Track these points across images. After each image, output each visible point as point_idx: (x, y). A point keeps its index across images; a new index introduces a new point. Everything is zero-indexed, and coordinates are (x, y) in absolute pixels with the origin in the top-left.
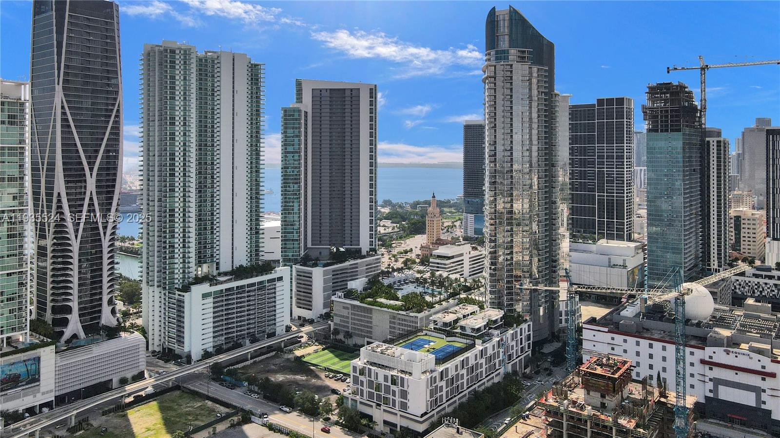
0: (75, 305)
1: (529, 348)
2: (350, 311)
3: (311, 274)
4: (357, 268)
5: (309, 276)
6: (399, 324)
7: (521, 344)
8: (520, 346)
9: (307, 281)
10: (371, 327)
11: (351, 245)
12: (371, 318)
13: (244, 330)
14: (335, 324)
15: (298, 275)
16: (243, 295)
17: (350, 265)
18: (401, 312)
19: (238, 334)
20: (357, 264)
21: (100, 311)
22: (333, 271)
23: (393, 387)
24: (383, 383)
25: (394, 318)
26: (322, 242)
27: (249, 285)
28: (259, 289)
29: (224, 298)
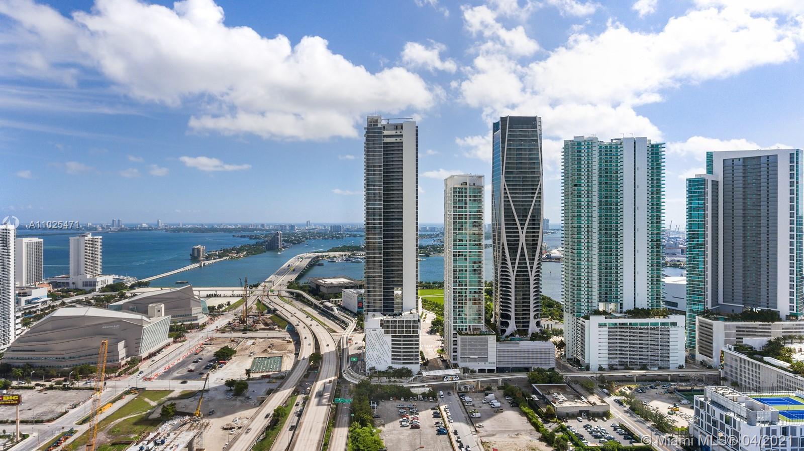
0: (512, 314)
2: (738, 363)
3: (712, 325)
4: (770, 328)
5: (710, 327)
6: (787, 385)
9: (708, 331)
10: (759, 382)
11: (766, 307)
12: (760, 374)
13: (637, 359)
14: (726, 373)
15: (700, 325)
16: (636, 331)
17: (760, 325)
18: (788, 374)
19: (632, 360)
20: (770, 325)
21: (529, 322)
22: (737, 327)
23: (727, 426)
24: (719, 420)
26: (735, 301)
27: (641, 324)
28: (651, 329)
29: (618, 330)
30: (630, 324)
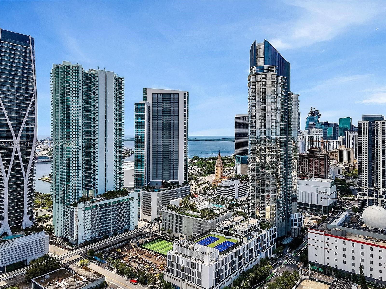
0: (5, 215)
1: (275, 242)
2: (171, 217)
3: (151, 195)
4: (176, 192)
5: (150, 197)
6: (198, 226)
7: (270, 240)
8: (269, 241)
9: (148, 199)
10: (182, 227)
11: (174, 180)
12: (182, 222)
13: (111, 228)
14: (163, 225)
15: (143, 196)
16: (110, 208)
17: (173, 191)
18: (199, 219)
19: (107, 230)
20: (176, 190)
21: (22, 218)
22: (163, 194)
23: (192, 270)
24: (187, 267)
25: (196, 222)
26: (158, 178)
27: (113, 202)
28: (119, 204)
29: (98, 210)
30: (106, 204)
